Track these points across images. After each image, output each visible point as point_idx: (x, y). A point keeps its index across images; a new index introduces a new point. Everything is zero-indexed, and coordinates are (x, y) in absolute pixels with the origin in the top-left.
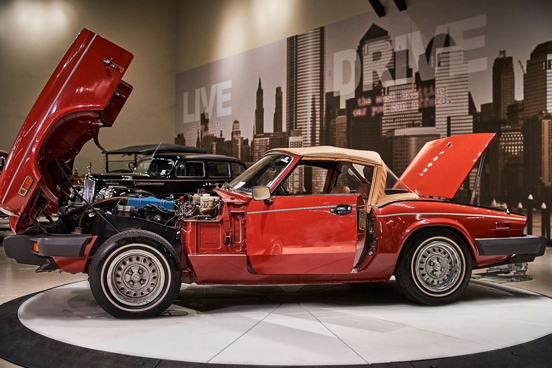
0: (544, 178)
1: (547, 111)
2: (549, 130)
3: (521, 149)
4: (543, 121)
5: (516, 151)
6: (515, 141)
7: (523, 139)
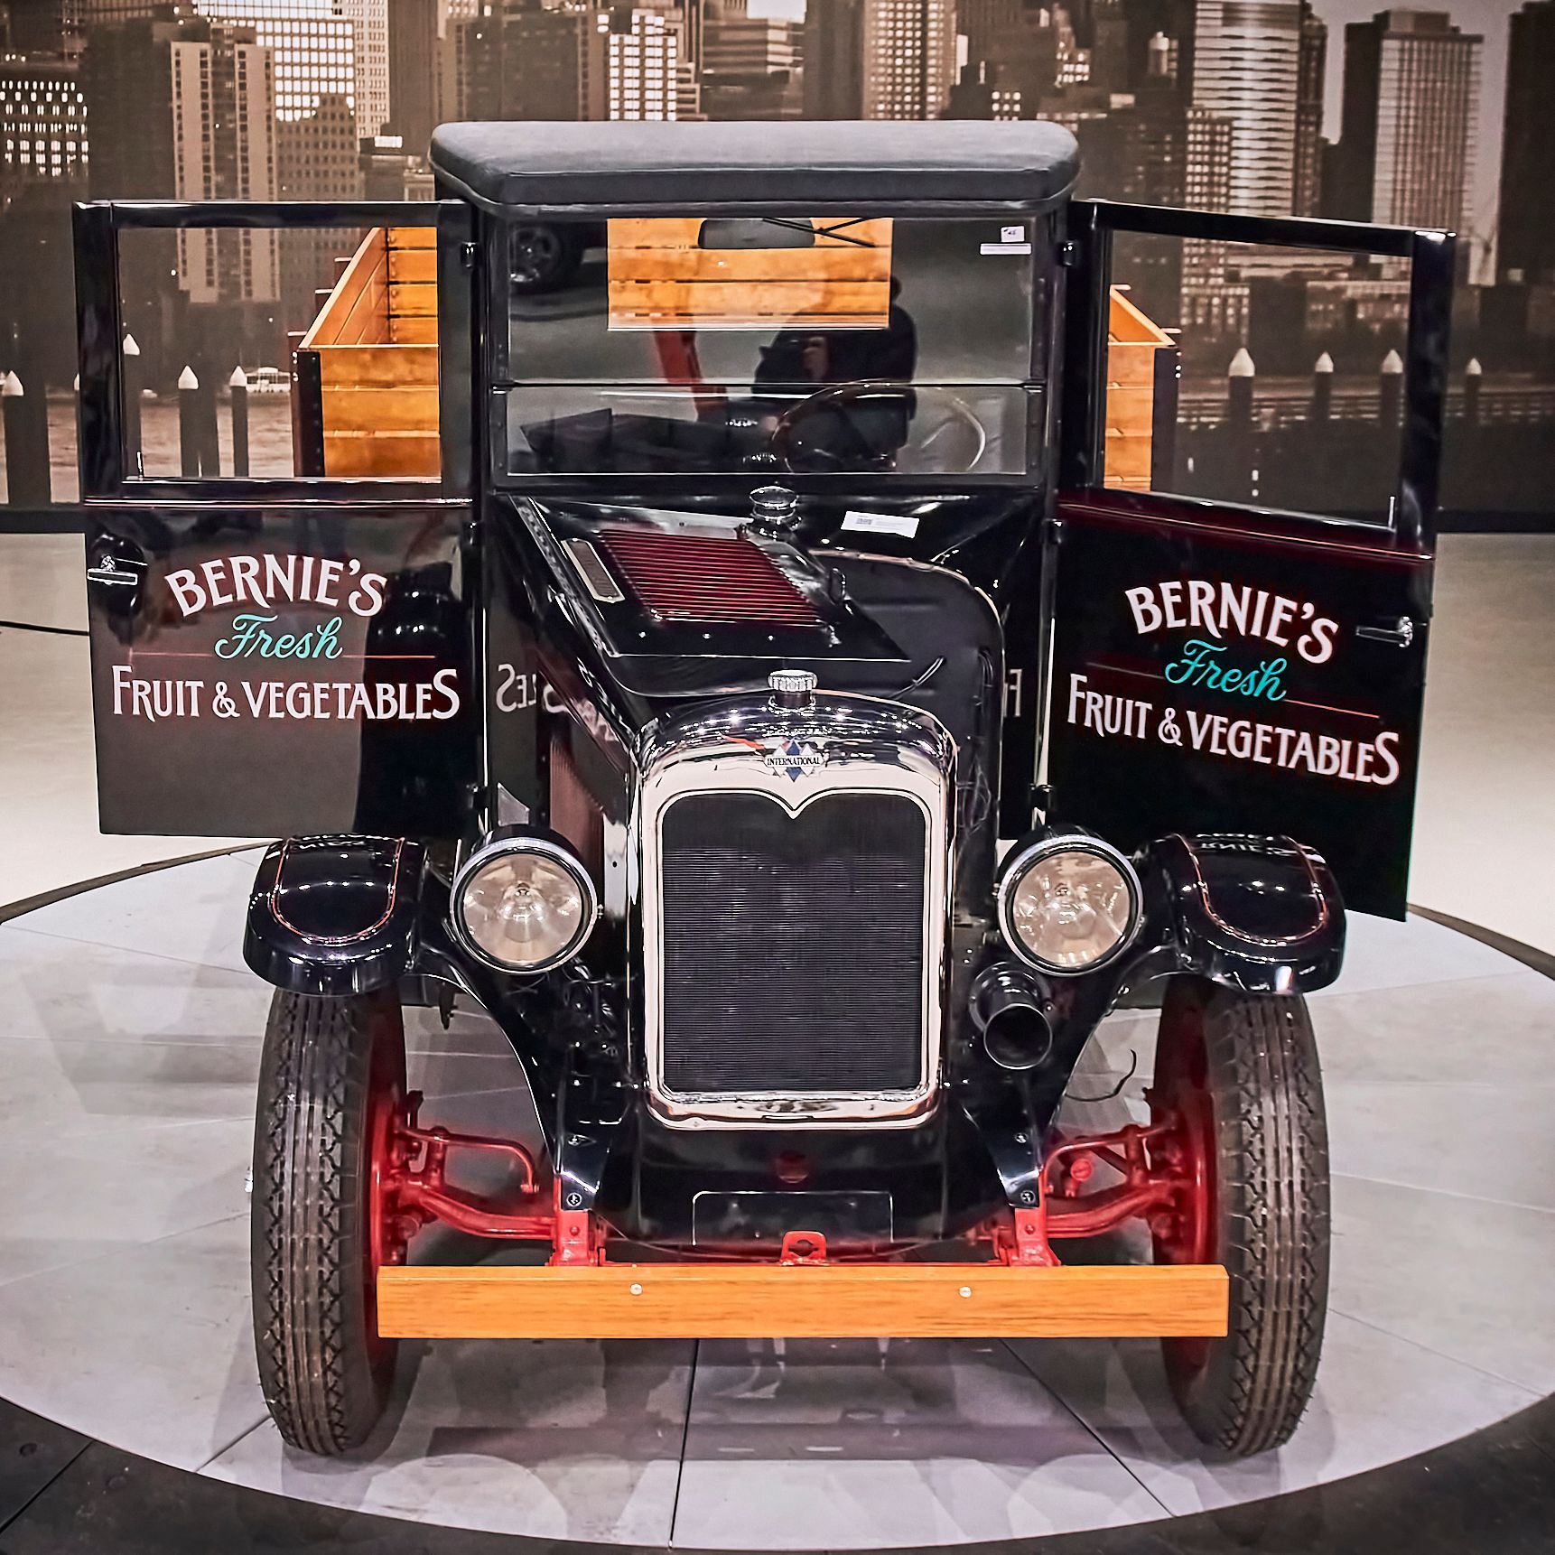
0: (185, 273)
1: (196, 6)
2: (204, 85)
3: (78, 152)
4: (175, 46)
5: (56, 159)
6: (48, 119)
7: (85, 109)
